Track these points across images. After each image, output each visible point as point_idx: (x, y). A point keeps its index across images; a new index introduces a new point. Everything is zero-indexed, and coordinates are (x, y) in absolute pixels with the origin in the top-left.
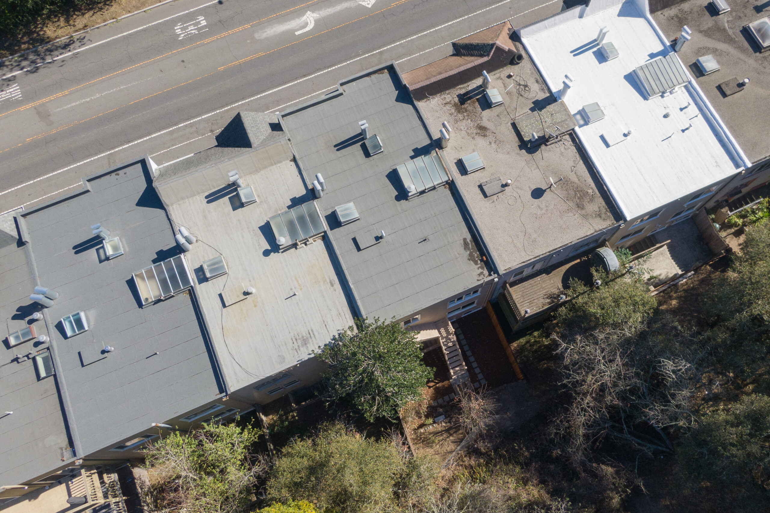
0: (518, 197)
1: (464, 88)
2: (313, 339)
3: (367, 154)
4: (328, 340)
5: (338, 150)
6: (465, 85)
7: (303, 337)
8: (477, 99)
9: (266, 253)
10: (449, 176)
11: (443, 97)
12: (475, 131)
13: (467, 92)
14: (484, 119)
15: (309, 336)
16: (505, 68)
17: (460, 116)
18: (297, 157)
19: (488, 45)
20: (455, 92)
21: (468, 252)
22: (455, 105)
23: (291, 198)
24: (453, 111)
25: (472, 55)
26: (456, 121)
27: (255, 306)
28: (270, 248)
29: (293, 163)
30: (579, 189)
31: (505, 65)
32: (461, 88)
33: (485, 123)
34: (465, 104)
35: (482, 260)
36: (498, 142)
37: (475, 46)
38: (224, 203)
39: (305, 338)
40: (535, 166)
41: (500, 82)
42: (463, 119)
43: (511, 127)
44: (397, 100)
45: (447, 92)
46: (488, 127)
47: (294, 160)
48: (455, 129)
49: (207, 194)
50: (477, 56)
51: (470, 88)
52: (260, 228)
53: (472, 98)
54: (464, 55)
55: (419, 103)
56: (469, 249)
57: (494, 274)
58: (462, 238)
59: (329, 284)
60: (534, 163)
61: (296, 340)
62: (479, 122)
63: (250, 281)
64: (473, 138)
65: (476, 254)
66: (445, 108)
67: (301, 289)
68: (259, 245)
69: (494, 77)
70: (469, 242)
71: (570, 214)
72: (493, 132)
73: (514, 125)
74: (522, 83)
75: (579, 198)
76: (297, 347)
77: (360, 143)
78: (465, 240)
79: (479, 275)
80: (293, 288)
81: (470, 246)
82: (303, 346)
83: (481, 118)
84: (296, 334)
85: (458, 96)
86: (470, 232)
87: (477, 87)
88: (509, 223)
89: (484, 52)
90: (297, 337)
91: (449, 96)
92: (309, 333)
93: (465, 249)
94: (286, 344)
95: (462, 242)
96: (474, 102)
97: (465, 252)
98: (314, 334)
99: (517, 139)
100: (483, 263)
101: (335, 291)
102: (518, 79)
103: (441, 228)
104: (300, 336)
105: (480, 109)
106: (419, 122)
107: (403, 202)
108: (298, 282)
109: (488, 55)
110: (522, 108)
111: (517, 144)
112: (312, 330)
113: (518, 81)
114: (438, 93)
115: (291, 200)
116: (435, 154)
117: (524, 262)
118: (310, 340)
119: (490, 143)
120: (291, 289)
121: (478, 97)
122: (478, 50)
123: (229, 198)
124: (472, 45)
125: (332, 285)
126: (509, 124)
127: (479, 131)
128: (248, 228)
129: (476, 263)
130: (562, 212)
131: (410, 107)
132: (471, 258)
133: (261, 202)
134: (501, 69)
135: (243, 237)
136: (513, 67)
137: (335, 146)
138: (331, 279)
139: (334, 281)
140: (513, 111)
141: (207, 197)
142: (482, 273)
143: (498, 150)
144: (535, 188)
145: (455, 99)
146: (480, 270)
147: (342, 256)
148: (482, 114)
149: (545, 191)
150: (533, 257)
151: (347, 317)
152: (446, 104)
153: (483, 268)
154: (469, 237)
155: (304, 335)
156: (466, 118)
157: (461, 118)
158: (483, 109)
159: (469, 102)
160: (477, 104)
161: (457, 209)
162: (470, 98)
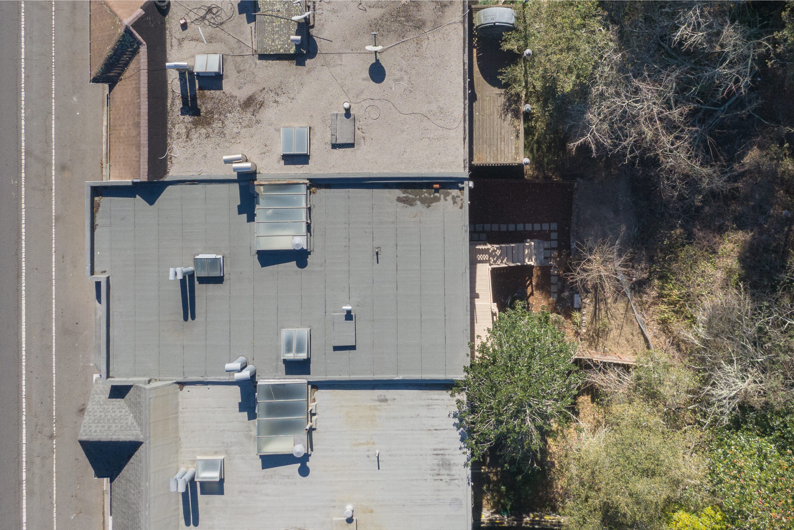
0: (372, 103)
1: (173, 99)
2: (446, 452)
3: (219, 280)
4: (456, 434)
5: (193, 318)
6: (170, 95)
7: (439, 465)
8: (201, 88)
9: (304, 471)
10: (301, 182)
11: (174, 135)
12: (249, 115)
13: (182, 97)
14: (234, 94)
15: (440, 457)
16: (167, 26)
17: (216, 125)
18: (180, 379)
19: (123, 36)
20: (175, 115)
21: (418, 203)
22: (196, 124)
23: (238, 409)
24: (203, 131)
25: (127, 64)
26: (222, 134)
27: (371, 512)
28: (299, 465)
29: (186, 388)
30: (395, 13)
31: (163, 23)
32: (173, 104)
33: (243, 94)
34: (200, 110)
35: (437, 190)
36: (279, 91)
37: (114, 54)
38: (207, 504)
39: (440, 463)
40: (336, 57)
41: (186, 44)
42: (223, 123)
43: (264, 62)
44: (151, 202)
45: (169, 126)
46: (250, 93)
47: (182, 384)
48: (233, 141)
49: (182, 522)
50: (131, 59)
51: (178, 91)
52: (263, 469)
53: (195, 95)
54: (120, 74)
55: (170, 174)
56: (414, 200)
57: (463, 183)
58: (395, 203)
59: (382, 403)
60: (332, 56)
61: (438, 475)
62: (237, 102)
63: (334, 507)
64: (258, 122)
65: (425, 193)
66: (194, 141)
67: (374, 444)
68: (288, 477)
69: (175, 47)
70: (405, 195)
71: (425, 44)
72: (261, 91)
73: (263, 57)
74: (202, 13)
75: (408, 21)
76: (449, 478)
77: (196, 283)
78: (399, 200)
79: (455, 202)
80: (368, 453)
81: (411, 196)
82: (450, 469)
83: (232, 97)
84: (431, 472)
85: (182, 114)
86: (392, 188)
87: (181, 79)
88: (403, 131)
89: (132, 46)
90: (436, 472)
91: (177, 126)
92: (437, 455)
93: (411, 205)
94: (439, 490)
95: (401, 204)
96: (203, 96)
97: (415, 207)
98: (441, 450)
99: (286, 62)
100: (441, 191)
101: (395, 399)
102: (194, 17)
103: (369, 223)
104: (436, 468)
105: (218, 92)
106: (200, 186)
107: (310, 259)
108: (361, 444)
109: (139, 43)
110: (242, 33)
111: (294, 66)
112: (435, 450)
113: (197, 17)
114: (166, 140)
115: (240, 411)
116: (262, 187)
117: (465, 139)
118: (447, 457)
119: (276, 102)
120: (368, 456)
121: (197, 87)
122: (123, 53)
123: (202, 494)
124: (110, 57)
125: (385, 400)
126: (259, 62)
127: (251, 109)
128: (257, 484)
129: (437, 199)
130: (417, 53)
131: (170, 188)
132: (428, 203)
133: (226, 452)
134: (167, 32)
135: (267, 495)
136: (170, 13)
137: (186, 319)
138: (376, 398)
139: (381, 395)
140: (240, 48)
141: (188, 524)
142: (454, 198)
143: (292, 96)
144: (368, 72)
145: (186, 120)
146: (449, 198)
147: (353, 374)
148: (227, 92)
149: (377, 61)
150: (462, 123)
151: (436, 397)
152: (187, 137)
153: (448, 194)
154: (398, 193)
155: (436, 462)
156: (222, 117)
157: (220, 125)
158: (220, 88)
159: (199, 102)
160: (207, 93)
161: (351, 190)
162: (194, 98)
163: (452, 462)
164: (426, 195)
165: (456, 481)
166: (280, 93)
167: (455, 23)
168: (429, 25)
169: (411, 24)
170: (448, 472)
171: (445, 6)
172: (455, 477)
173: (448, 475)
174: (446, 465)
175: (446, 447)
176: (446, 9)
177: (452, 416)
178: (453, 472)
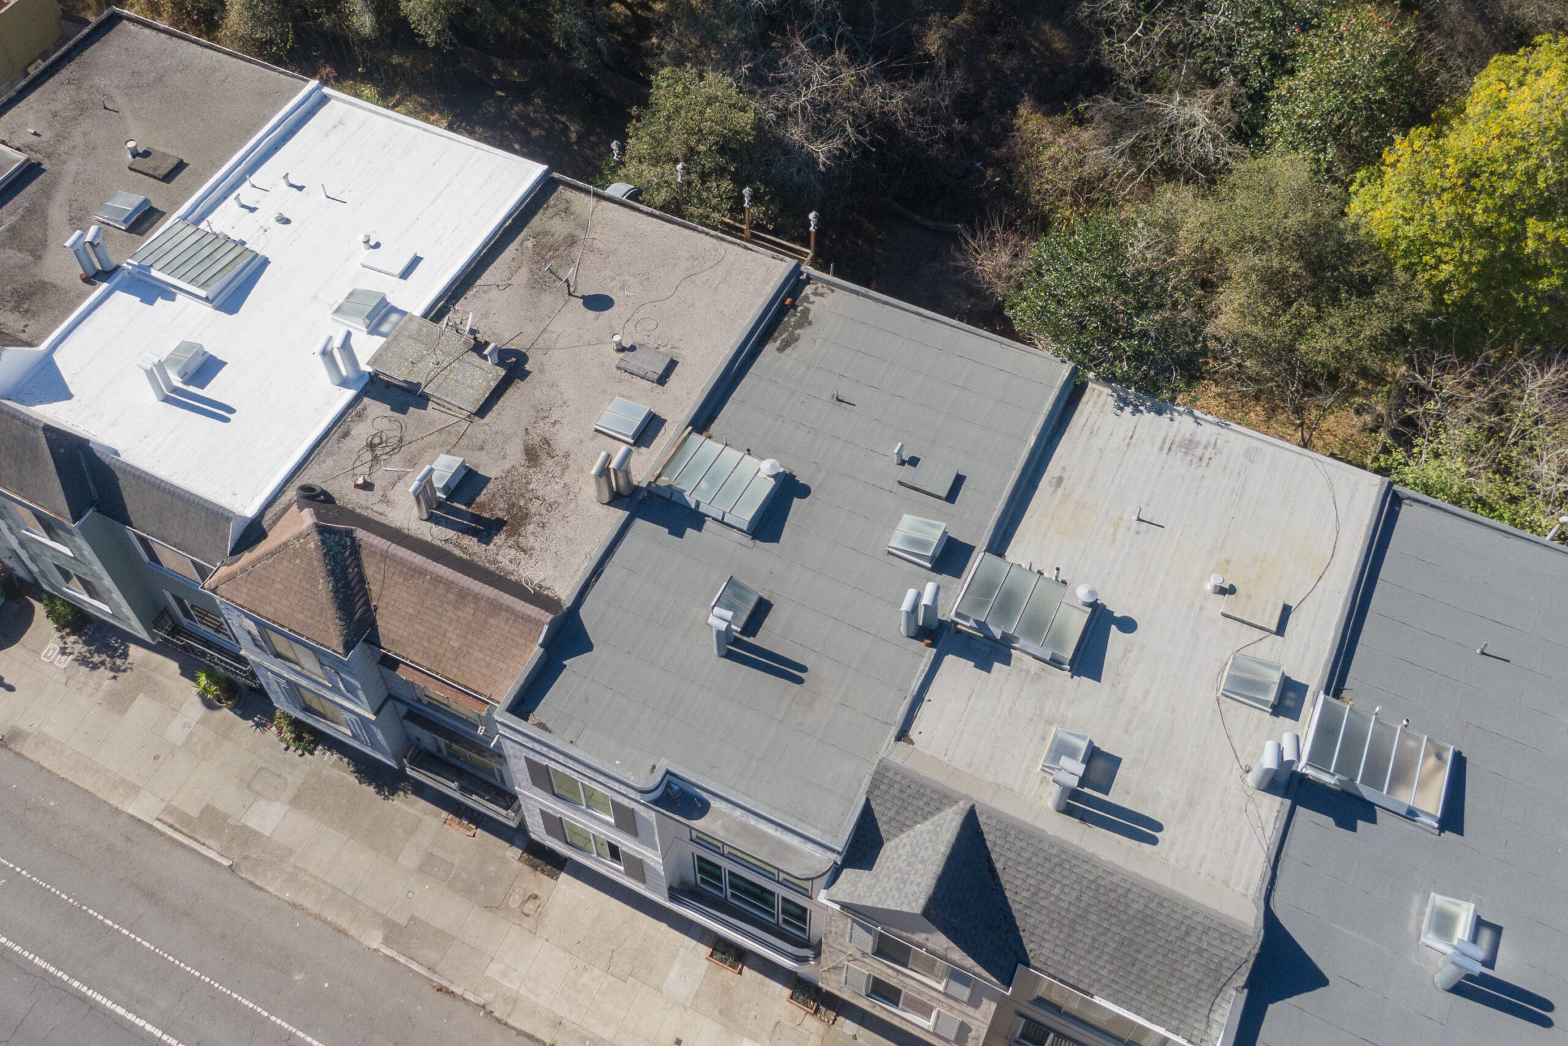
0: (632, 323)
1: (458, 545)
2: (1171, 437)
3: (762, 608)
5: (804, 669)
6: (449, 547)
7: (1185, 453)
8: (468, 505)
9: (1128, 625)
10: (686, 433)
11: (511, 567)
12: (550, 462)
13: (463, 532)
14: (507, 466)
15: (1174, 448)
16: (349, 507)
17: (534, 507)
18: (894, 731)
19: (323, 542)
20: (483, 554)
21: (798, 331)
22: (514, 532)
24: (531, 528)
25: (362, 579)
26: (552, 506)
27: (1228, 562)
28: (1113, 627)
29: (913, 734)
30: (537, 258)
32: (464, 549)
33: (515, 455)
34: (498, 519)
35: (794, 306)
36: (542, 413)
37: (337, 581)
38: (1128, 793)
39: (1183, 450)
40: (546, 336)
41: (392, 495)
42: (537, 498)
43: (492, 415)
44: (588, 647)
45: (492, 568)
46: (521, 448)
47: (903, 735)
48: (572, 496)
49: (1146, 847)
51: (451, 534)
52: (1098, 678)
53: (473, 515)
55: (563, 597)
56: (792, 334)
57: (802, 273)
58: (783, 355)
59: (1063, 485)
60: (541, 339)
61: (1201, 459)
62: (521, 469)
63: (1202, 608)
64: (567, 456)
65: (791, 320)
66: (537, 546)
67: (1121, 518)
68: (1127, 651)
69: (387, 510)
70: (779, 342)
71: (598, 244)
72: (527, 434)
73: (483, 410)
74: (368, 456)
75: (557, 250)
76: (1210, 449)
77: (751, 640)
78: (781, 349)
79: (822, 295)
80: (1132, 531)
81: (784, 336)
83: (509, 471)
84: (1194, 466)
85: (488, 544)
86: (760, 351)
87: (437, 523)
88: (693, 305)
89: (344, 547)
90: (1195, 460)
91: (500, 558)
92: (1170, 449)
93: (797, 340)
95: (789, 351)
96: (482, 506)
97: (802, 337)
99: (510, 391)
100: (797, 303)
101: (1064, 468)
102: (365, 469)
103: (793, 394)
104: (1189, 458)
105: (490, 486)
106: (608, 570)
108: (1115, 533)
109: (349, 533)
110: (432, 422)
111: (523, 384)
113: (368, 465)
114: (510, 581)
116: (662, 478)
117: (745, 247)
118: (1178, 440)
119: (554, 424)
120: (1138, 533)
121: (463, 507)
122: (345, 568)
125: (1060, 480)
126: (486, 420)
127: (544, 456)
129: (806, 311)
130: (603, 257)
131: (582, 612)
132: (805, 321)
134: (358, 510)
136: (336, 496)
137: (800, 681)
138: (1052, 489)
139: (1050, 482)
140: (450, 433)
142: (815, 294)
143: (560, 402)
144: (590, 312)
145: (499, 543)
146: (812, 298)
147: (1000, 494)
148: (498, 475)
149: (583, 297)
150: (724, 244)
152: (525, 552)
153: (806, 299)
154: (770, 348)
155: (1180, 455)
156: (530, 495)
157: (537, 503)
158: (486, 480)
159: (486, 515)
160: (481, 498)
161: (734, 395)
162: (476, 518)
163: (1188, 436)
164: (793, 319)
165: (1219, 442)
166: (546, 414)
167: (594, 208)
168: (578, 232)
169: (562, 249)
170: (1201, 447)
171: (567, 208)
172: (1213, 442)
173: (1206, 448)
174: (1189, 445)
175: (1162, 435)
176: (572, 209)
177: (1119, 412)
178: (1204, 441)
